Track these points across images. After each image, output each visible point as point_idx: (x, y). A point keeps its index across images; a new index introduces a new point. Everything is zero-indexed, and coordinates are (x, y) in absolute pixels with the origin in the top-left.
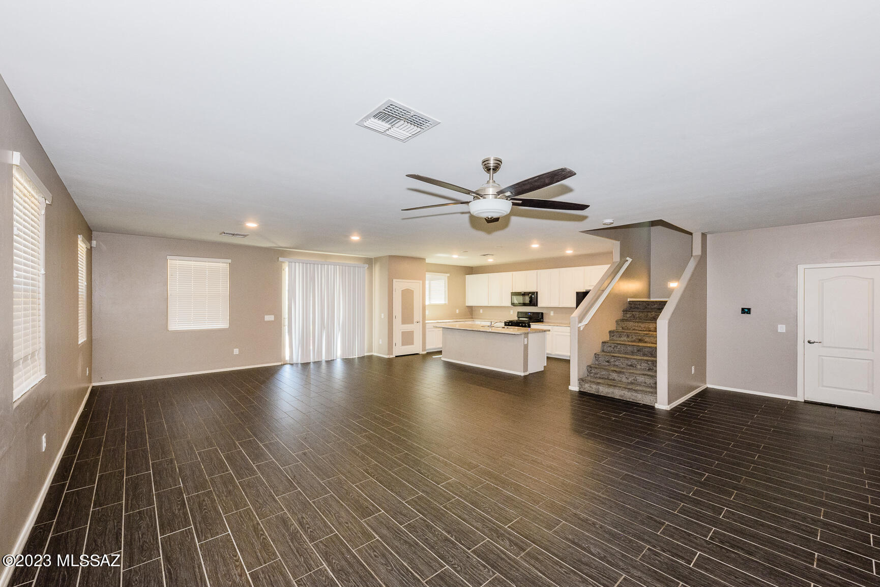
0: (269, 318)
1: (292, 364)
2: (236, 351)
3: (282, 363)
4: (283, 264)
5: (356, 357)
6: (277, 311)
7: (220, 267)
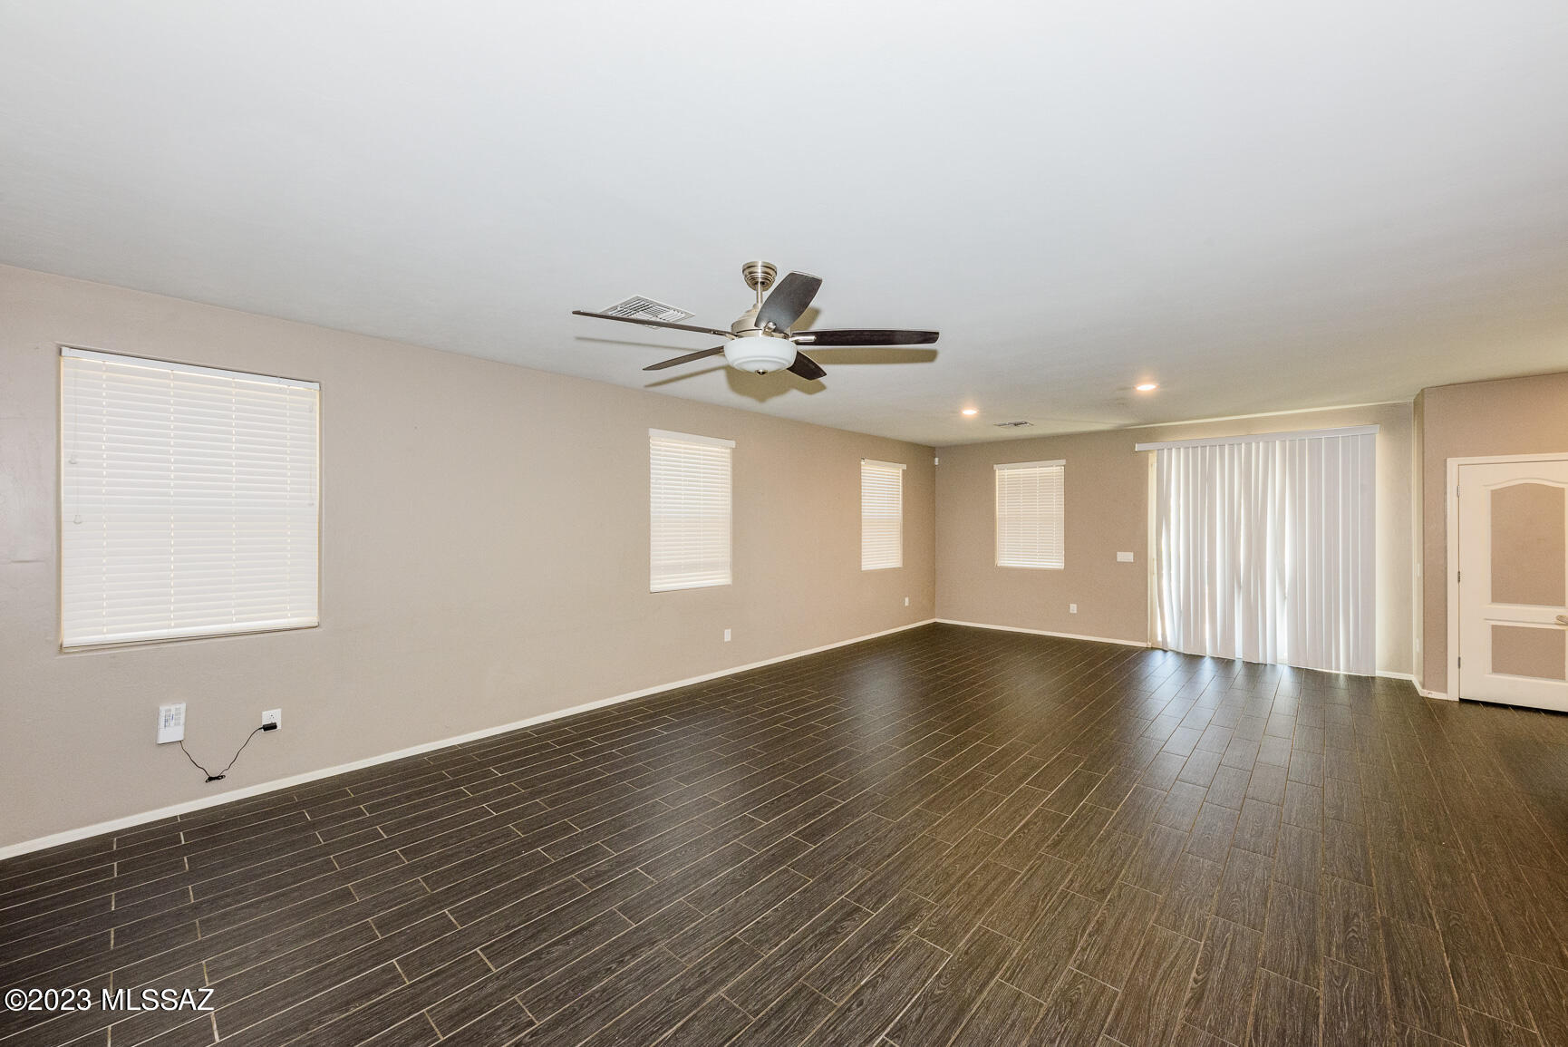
0: (1126, 557)
1: (1165, 651)
2: (1073, 608)
3: (1150, 645)
4: (1150, 455)
5: (1342, 672)
6: (1139, 544)
7: (1052, 472)
